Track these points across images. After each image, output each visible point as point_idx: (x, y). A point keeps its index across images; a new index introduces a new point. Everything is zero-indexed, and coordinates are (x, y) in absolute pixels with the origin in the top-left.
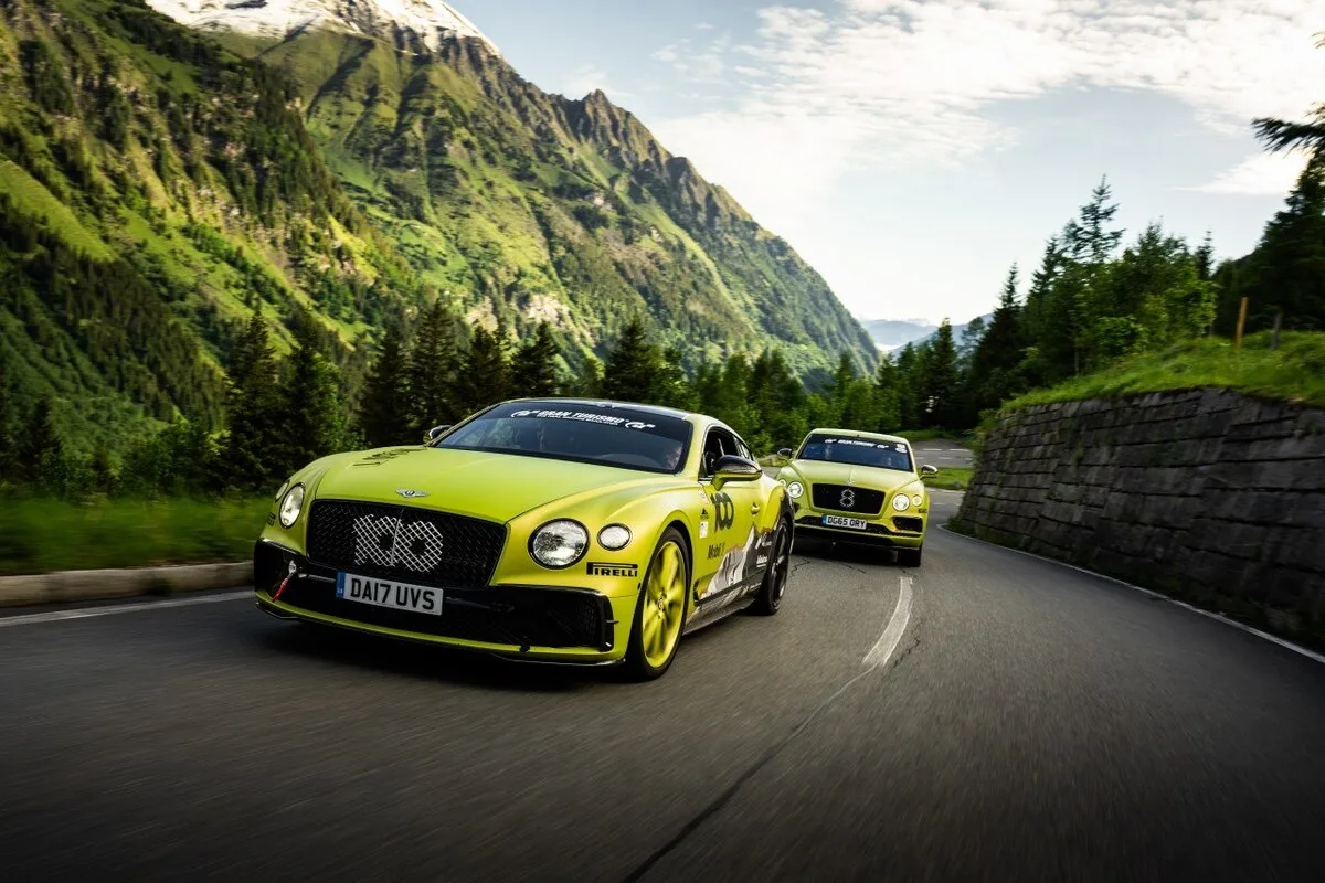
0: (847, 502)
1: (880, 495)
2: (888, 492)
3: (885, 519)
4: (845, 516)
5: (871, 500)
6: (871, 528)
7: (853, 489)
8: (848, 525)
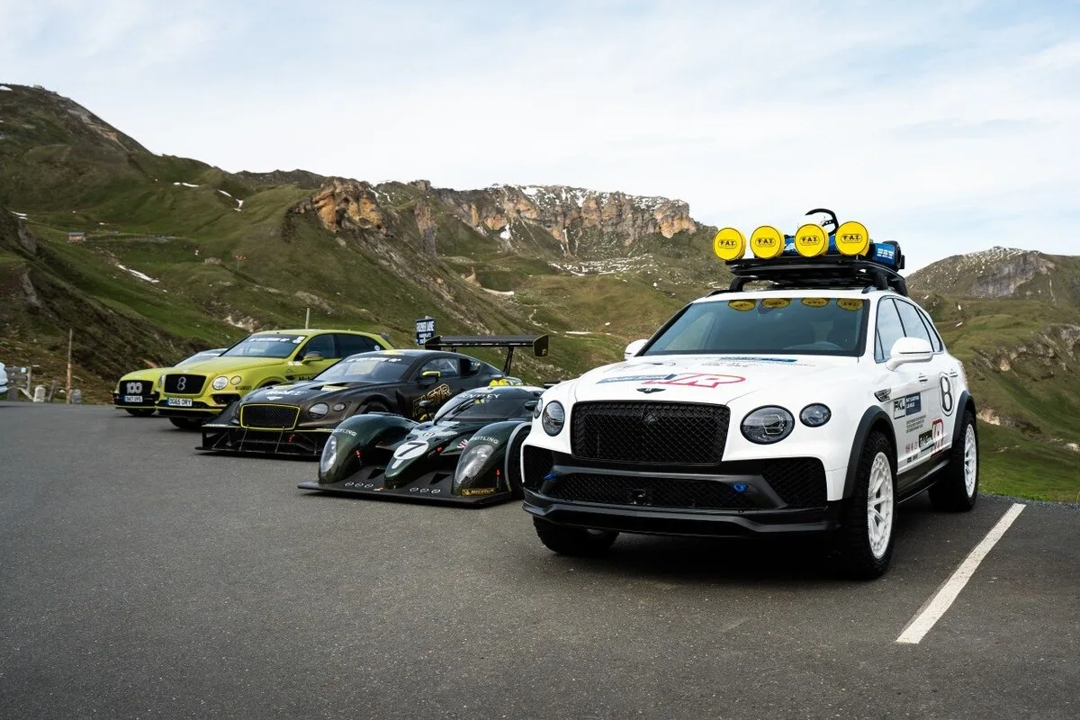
0: (181, 386)
1: (203, 378)
2: (208, 375)
3: (206, 397)
4: (179, 397)
5: (196, 383)
6: (196, 404)
7: (186, 376)
8: (181, 405)
